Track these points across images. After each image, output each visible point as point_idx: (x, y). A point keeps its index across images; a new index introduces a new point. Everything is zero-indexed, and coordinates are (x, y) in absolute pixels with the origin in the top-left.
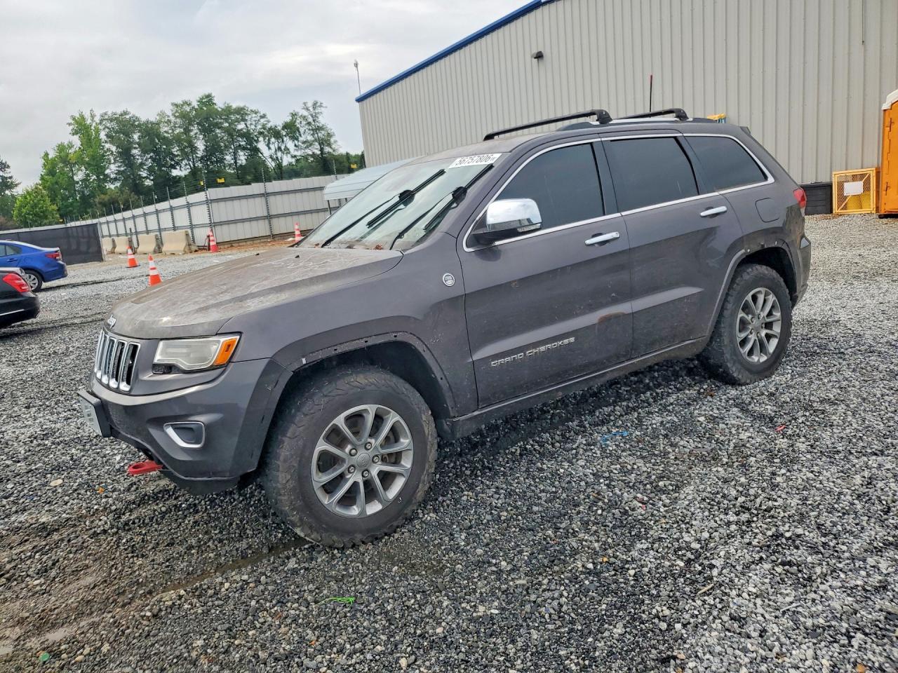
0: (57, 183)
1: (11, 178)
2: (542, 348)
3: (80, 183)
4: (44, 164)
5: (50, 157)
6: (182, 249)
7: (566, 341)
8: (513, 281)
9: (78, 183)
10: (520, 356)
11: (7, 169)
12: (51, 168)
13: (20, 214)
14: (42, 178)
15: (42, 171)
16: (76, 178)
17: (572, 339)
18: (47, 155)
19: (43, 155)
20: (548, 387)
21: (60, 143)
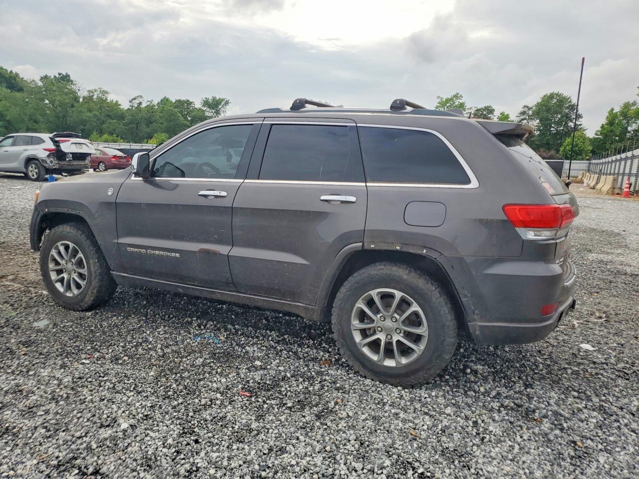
0: (611, 131)
1: (580, 125)
2: (157, 252)
3: (632, 133)
4: (608, 117)
5: (614, 112)
6: (606, 190)
7: (173, 254)
8: (143, 204)
9: (629, 132)
10: (143, 251)
11: (580, 119)
12: (612, 119)
13: (564, 150)
14: (602, 127)
15: (604, 121)
16: (629, 129)
17: (178, 255)
18: (612, 110)
19: (609, 110)
20: (170, 282)
21: (626, 102)
